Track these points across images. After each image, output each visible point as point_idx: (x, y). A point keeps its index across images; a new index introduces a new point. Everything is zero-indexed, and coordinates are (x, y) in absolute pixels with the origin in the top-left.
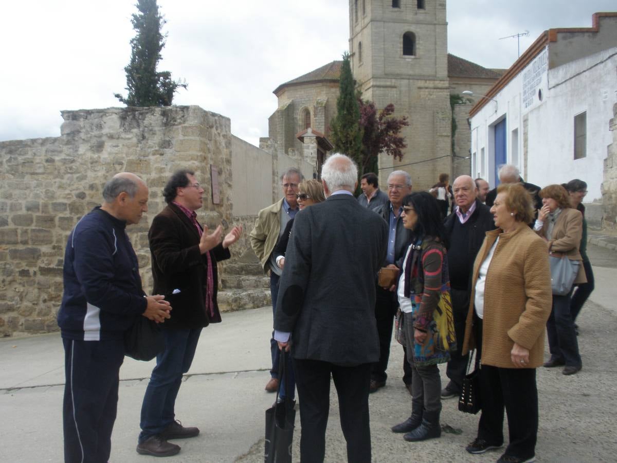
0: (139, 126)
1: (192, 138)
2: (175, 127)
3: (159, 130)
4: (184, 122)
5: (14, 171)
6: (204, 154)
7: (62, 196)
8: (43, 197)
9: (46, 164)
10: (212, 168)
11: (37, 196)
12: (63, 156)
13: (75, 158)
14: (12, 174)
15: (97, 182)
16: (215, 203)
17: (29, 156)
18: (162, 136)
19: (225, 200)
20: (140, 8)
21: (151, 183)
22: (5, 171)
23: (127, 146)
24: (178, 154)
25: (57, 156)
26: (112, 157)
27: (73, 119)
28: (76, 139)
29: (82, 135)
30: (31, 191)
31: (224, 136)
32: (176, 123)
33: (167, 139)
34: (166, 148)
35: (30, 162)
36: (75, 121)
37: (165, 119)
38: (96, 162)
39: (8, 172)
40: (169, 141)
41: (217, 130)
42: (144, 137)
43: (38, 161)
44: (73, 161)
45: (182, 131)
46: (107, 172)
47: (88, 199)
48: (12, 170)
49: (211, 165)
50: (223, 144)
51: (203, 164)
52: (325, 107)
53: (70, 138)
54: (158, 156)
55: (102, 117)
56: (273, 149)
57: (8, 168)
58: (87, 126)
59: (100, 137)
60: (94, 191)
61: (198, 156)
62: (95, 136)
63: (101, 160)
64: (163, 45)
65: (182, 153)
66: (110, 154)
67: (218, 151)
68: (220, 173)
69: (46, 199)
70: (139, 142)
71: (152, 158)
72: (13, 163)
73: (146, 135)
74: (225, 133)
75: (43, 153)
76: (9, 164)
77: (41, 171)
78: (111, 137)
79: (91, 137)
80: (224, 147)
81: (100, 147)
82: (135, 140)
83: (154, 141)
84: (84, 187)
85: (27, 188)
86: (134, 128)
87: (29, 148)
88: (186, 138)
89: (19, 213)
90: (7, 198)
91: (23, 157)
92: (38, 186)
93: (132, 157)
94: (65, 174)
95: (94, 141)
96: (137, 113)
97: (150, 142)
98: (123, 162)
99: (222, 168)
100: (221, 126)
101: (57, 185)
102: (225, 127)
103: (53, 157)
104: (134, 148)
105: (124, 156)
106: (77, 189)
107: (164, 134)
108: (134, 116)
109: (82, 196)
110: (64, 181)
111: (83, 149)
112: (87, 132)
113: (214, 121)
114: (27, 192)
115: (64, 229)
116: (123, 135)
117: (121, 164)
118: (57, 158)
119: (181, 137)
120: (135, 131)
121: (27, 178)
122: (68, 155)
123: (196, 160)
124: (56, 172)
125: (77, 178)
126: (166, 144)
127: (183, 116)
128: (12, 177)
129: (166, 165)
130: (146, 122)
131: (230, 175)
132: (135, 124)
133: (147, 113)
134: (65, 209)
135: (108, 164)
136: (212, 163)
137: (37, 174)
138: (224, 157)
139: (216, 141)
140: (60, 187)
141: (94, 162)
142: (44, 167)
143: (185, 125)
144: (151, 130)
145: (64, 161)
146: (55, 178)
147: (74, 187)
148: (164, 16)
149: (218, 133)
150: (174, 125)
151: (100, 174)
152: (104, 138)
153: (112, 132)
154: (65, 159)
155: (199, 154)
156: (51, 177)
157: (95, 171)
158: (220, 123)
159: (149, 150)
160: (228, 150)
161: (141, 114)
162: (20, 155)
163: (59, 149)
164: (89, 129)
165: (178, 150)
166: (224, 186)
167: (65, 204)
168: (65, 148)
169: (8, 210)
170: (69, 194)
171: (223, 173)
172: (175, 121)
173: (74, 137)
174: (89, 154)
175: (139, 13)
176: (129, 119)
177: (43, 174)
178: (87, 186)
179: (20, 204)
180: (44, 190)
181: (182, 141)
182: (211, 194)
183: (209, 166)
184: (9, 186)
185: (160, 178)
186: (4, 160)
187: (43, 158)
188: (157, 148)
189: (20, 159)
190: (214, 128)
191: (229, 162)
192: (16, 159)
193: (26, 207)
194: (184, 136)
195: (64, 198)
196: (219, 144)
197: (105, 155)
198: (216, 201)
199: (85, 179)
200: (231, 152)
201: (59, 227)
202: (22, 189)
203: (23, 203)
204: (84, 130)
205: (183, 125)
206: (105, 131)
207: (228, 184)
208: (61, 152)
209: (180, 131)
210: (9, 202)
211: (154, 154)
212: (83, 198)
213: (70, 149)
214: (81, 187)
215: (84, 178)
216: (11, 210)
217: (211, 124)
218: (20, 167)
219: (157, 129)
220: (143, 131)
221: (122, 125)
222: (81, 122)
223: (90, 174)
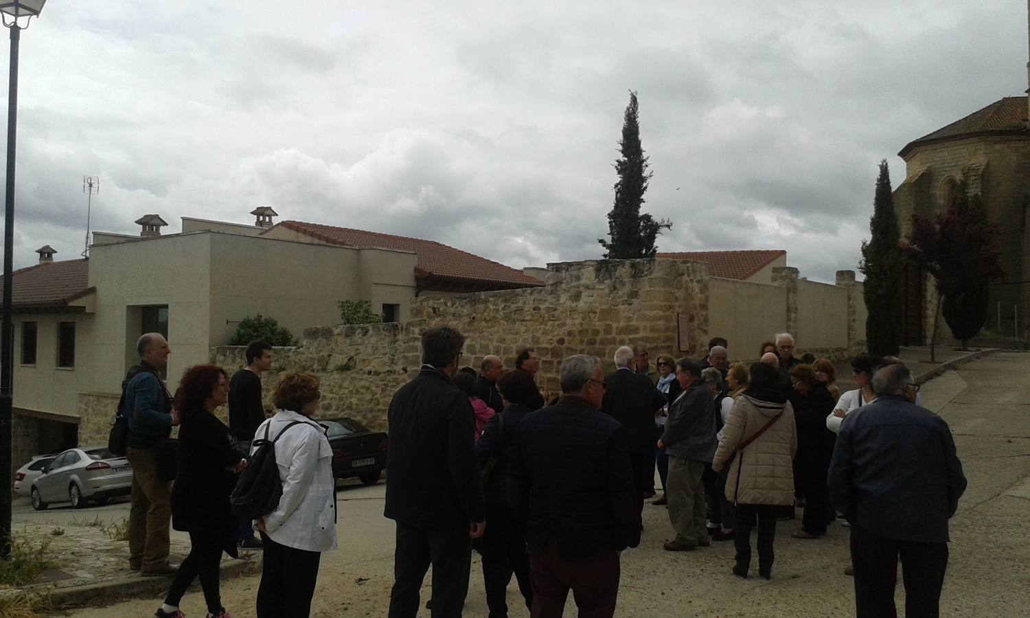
0: (611, 278)
1: (657, 289)
2: (643, 278)
3: (628, 282)
4: (650, 274)
5: (507, 317)
6: (669, 303)
7: (545, 341)
8: (530, 342)
9: (533, 312)
10: (680, 316)
11: (525, 340)
12: (547, 305)
13: (557, 307)
14: (506, 321)
15: (575, 329)
16: (681, 350)
17: (520, 304)
18: (631, 287)
19: (698, 347)
20: (624, 152)
21: (620, 331)
22: (500, 318)
23: (600, 296)
24: (644, 304)
25: (543, 304)
26: (587, 305)
27: (557, 271)
28: (558, 289)
29: (563, 286)
30: (521, 336)
31: (698, 282)
32: (643, 275)
33: (635, 290)
34: (633, 298)
35: (519, 310)
36: (558, 273)
37: (634, 271)
38: (574, 310)
39: (502, 319)
40: (637, 292)
41: (689, 276)
42: (615, 288)
43: (526, 309)
44: (555, 310)
45: (648, 282)
46: (583, 320)
47: (566, 344)
48: (506, 317)
49: (678, 313)
50: (697, 290)
51: (668, 313)
52: (982, 176)
53: (553, 288)
54: (626, 306)
55: (580, 268)
56: (788, 281)
57: (504, 315)
58: (568, 277)
59: (578, 287)
60: (572, 337)
61: (661, 306)
62: (574, 287)
63: (578, 309)
64: (646, 188)
65: (648, 303)
66: (586, 303)
67: (689, 296)
68: (692, 319)
69: (532, 344)
70: (611, 292)
71: (621, 307)
72: (507, 311)
73: (617, 286)
74: (700, 278)
75: (531, 302)
76: (504, 311)
77: (529, 318)
78: (587, 287)
79: (570, 288)
80: (697, 293)
81: (577, 297)
82: (607, 290)
83: (624, 291)
84: (564, 333)
85: (517, 333)
86: (606, 279)
87: (520, 297)
88: (651, 288)
89: (511, 356)
90: (501, 342)
91: (515, 305)
92: (526, 332)
93: (605, 307)
94: (548, 321)
95: (573, 291)
96: (610, 265)
97: (620, 293)
98: (597, 310)
99: (695, 314)
100: (694, 271)
101: (541, 331)
102: (700, 271)
103: (539, 306)
104: (607, 298)
105: (598, 305)
106: (558, 335)
107: (632, 286)
108: (608, 268)
109: (561, 341)
110: (548, 327)
111: (563, 298)
112: (568, 283)
113: (685, 269)
114: (518, 336)
115: (546, 372)
116: (597, 286)
117: (595, 312)
118: (542, 307)
119: (647, 288)
120: (607, 282)
121: (518, 324)
122: (551, 304)
123: (659, 310)
124: (541, 320)
125: (558, 325)
126: (634, 294)
127: (650, 268)
128: (506, 323)
129: (634, 314)
130: (617, 274)
131: (706, 320)
132: (607, 276)
133: (618, 265)
134: (547, 354)
135: (585, 312)
136: (680, 310)
137: (526, 321)
138: (698, 303)
139: (687, 288)
140: (543, 333)
141: (573, 311)
142: (532, 314)
143: (652, 276)
144: (622, 281)
145: (548, 309)
146: (540, 325)
147: (555, 333)
148: (647, 158)
149: (691, 280)
150: (641, 276)
151: (577, 322)
152: (582, 289)
153: (588, 283)
154: (549, 307)
155: (663, 304)
156: (537, 323)
157: (574, 319)
158: (693, 270)
159: (619, 300)
160: (702, 295)
161: (613, 266)
162: (513, 303)
163: (545, 299)
164: (569, 281)
165: (644, 300)
166: (696, 332)
167: (547, 349)
168: (549, 297)
169: (502, 354)
170: (551, 340)
171: (696, 319)
172: (643, 273)
173: (556, 287)
174: (569, 303)
175: (622, 158)
176: (603, 270)
177: (530, 321)
178: (566, 332)
179: (512, 348)
180: (531, 336)
181: (648, 291)
182: (677, 342)
183: (676, 314)
184: (503, 331)
185: (628, 326)
186: (500, 308)
187: (532, 306)
188: (626, 299)
189: (513, 307)
190: (686, 276)
191: (704, 307)
192: (509, 307)
193: (516, 350)
194: (650, 287)
195: (547, 343)
196: (691, 290)
197: (582, 304)
198: (684, 347)
199: (565, 326)
200: (707, 298)
201: (542, 369)
202: (512, 334)
203: (514, 347)
204: (565, 281)
205: (650, 277)
206: (583, 282)
207: (703, 329)
208: (546, 301)
209: (646, 282)
210: (503, 346)
211: (623, 304)
212: (562, 344)
213: (553, 298)
214: (561, 333)
215: (564, 324)
216: (505, 353)
217: (681, 272)
218: (513, 314)
219: (626, 280)
220: (615, 282)
221: (597, 276)
222: (563, 274)
223: (569, 321)
